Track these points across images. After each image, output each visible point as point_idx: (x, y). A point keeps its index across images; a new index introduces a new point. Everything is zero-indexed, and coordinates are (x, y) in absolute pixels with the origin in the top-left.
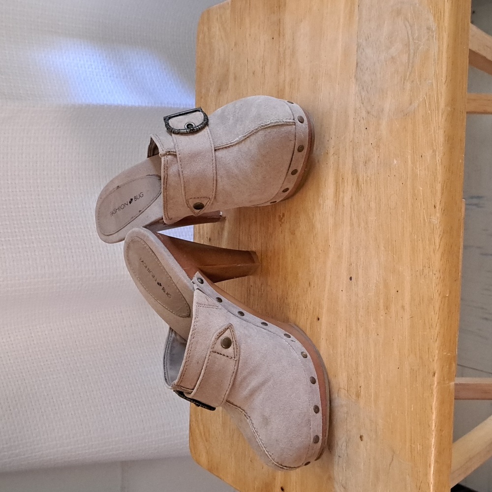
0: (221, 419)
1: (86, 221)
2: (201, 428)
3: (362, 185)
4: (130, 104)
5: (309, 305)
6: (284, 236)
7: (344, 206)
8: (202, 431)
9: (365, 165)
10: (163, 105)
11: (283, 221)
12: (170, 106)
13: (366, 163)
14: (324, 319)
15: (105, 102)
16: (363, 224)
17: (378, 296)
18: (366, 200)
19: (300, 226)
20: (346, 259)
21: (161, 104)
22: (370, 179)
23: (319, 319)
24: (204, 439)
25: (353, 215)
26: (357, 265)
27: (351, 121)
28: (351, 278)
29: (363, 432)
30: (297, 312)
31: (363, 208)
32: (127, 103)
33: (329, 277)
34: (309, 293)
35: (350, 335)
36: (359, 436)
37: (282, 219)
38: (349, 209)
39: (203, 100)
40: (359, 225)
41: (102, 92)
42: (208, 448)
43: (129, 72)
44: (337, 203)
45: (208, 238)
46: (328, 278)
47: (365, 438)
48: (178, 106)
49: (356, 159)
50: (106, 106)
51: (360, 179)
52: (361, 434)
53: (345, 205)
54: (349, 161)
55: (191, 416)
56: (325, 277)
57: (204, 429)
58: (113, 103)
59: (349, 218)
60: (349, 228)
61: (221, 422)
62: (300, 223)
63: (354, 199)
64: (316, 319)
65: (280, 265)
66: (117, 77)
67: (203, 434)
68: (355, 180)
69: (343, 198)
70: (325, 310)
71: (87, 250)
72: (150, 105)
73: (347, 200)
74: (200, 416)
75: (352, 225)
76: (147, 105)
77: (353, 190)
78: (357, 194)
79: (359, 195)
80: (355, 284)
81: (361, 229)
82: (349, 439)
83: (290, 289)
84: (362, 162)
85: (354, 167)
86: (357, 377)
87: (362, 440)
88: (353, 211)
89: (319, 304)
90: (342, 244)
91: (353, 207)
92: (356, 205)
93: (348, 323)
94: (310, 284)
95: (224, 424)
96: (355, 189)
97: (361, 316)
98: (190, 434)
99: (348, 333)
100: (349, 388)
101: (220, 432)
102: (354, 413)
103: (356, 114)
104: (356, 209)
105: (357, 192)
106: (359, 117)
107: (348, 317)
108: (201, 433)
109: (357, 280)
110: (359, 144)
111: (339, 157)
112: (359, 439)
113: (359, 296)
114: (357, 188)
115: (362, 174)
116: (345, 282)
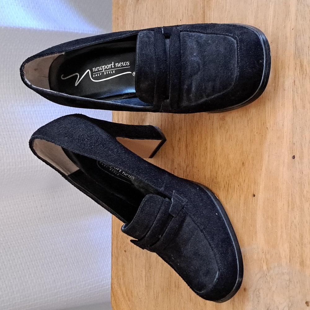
1: (6, 122)
2: (124, 289)
3: (307, 69)
4: (40, 28)
5: (242, 184)
6: (213, 122)
8: (124, 291)
10: (66, 30)
12: (71, 31)
14: (261, 196)
15: (20, 25)
19: (231, 113)
20: (288, 140)
21: (65, 29)
23: (254, 196)
24: (127, 299)
25: (296, 98)
26: (301, 145)
27: (293, 9)
28: (294, 157)
29: (308, 298)
30: (228, 190)
32: (37, 27)
33: (267, 157)
34: (243, 173)
35: (293, 209)
36: (305, 302)
38: (292, 92)
40: (304, 107)
41: (17, 18)
42: (131, 306)
43: (36, 4)
44: (275, 88)
48: (78, 31)
49: (299, 44)
50: (21, 29)
51: (305, 64)
52: (308, 300)
53: (286, 89)
55: (112, 279)
56: (262, 157)
57: (126, 290)
58: (26, 26)
59: (291, 100)
60: (291, 110)
61: (144, 284)
63: (297, 83)
64: (250, 196)
65: (208, 147)
66: (27, 7)
67: (125, 295)
68: (298, 65)
69: (284, 82)
70: (261, 187)
71: (8, 146)
72: (56, 29)
74: (122, 279)
75: (295, 107)
76: (53, 29)
77: (296, 74)
78: (301, 78)
79: (303, 78)
80: (299, 161)
81: (306, 110)
82: (292, 305)
83: (220, 169)
84: (307, 47)
85: (297, 53)
86: (302, 247)
87: (308, 306)
88: (295, 93)
89: (255, 182)
90: (283, 125)
91: (297, 90)
92: (300, 89)
93: (290, 199)
94: (244, 164)
95: (148, 287)
96: (299, 73)
97: (307, 192)
98: (112, 295)
99: (290, 208)
100: (291, 258)
101: (143, 294)
102: (298, 281)
103: (299, 3)
104: (299, 92)
105: (301, 76)
106: (303, 5)
107: (291, 194)
108: (123, 294)
109: (301, 158)
110: (304, 30)
111: (277, 45)
112: (305, 304)
113: (304, 173)
114: (301, 72)
115: (308, 58)
116: (286, 161)
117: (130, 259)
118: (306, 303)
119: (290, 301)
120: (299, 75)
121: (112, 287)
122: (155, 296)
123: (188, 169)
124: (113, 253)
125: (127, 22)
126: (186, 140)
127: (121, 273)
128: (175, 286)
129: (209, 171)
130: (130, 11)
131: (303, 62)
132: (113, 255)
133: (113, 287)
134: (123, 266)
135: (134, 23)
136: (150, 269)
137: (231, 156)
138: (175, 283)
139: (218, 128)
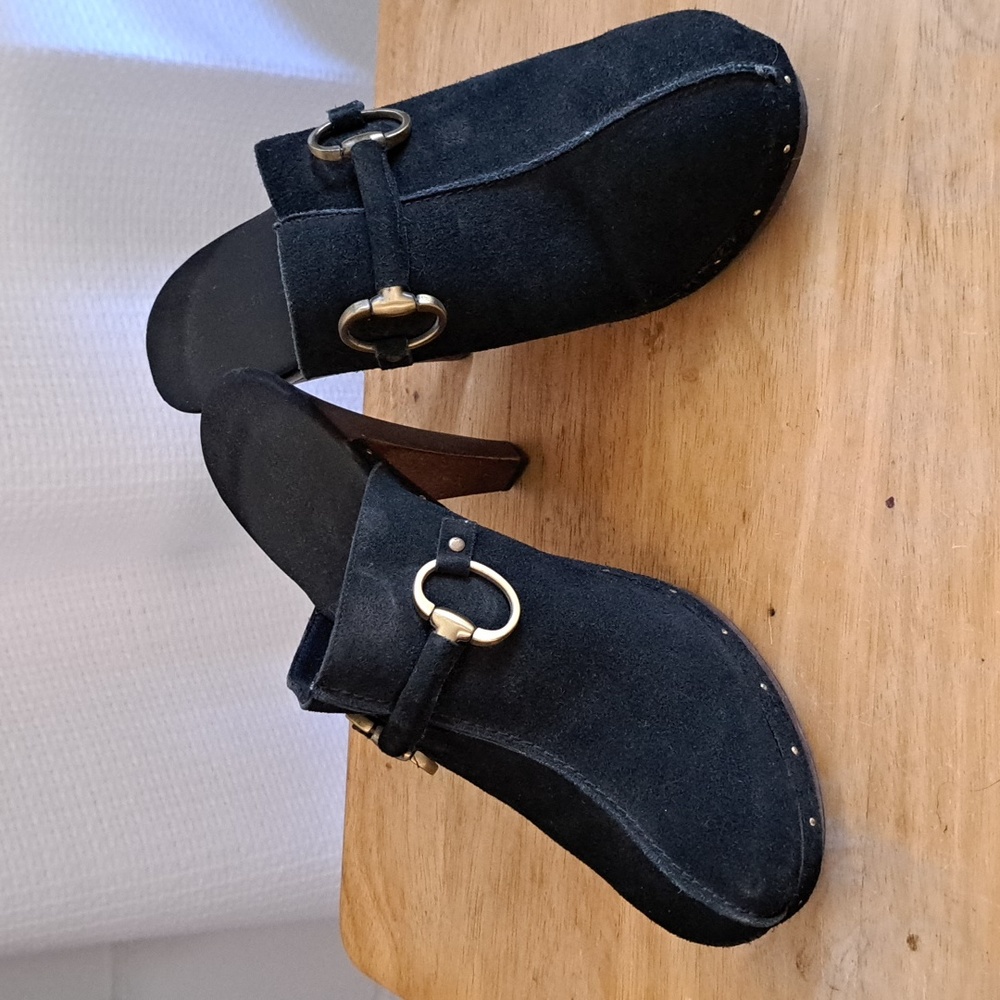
0: (441, 863)
2: (379, 881)
3: (940, 242)
5: (740, 575)
6: (662, 385)
7: (873, 300)
8: (380, 889)
9: (952, 184)
11: (657, 343)
13: (954, 175)
14: (792, 613)
16: (937, 351)
17: (987, 553)
18: (953, 281)
19: (715, 359)
20: (876, 449)
22: (970, 224)
23: (773, 613)
24: (388, 912)
25: (904, 324)
26: (914, 466)
27: (905, 58)
28: (890, 503)
29: (916, 927)
31: (941, 303)
33: (814, 499)
34: (743, 544)
35: (882, 657)
36: (906, 937)
37: (655, 338)
38: (892, 310)
39: (401, 27)
40: (926, 353)
42: (398, 936)
44: (846, 293)
45: (412, 392)
46: (810, 499)
47: (925, 942)
49: (919, 166)
51: (934, 224)
52: (914, 932)
53: (877, 297)
54: (895, 176)
55: (346, 850)
56: (799, 496)
57: (386, 887)
59: (890, 332)
60: (889, 361)
61: (440, 872)
62: (717, 349)
63: (909, 280)
64: (762, 613)
65: (646, 461)
67: (383, 900)
68: (915, 228)
69: (870, 277)
70: (795, 588)
73: (883, 280)
75: (899, 353)
77: (907, 255)
78: (921, 266)
79: (927, 268)
80: (906, 517)
81: (931, 363)
82: (868, 944)
83: (677, 530)
84: (942, 177)
85: (911, 188)
86: (904, 774)
87: (914, 949)
88: (903, 313)
89: (777, 572)
90: (863, 406)
91: (906, 302)
92: (916, 298)
93: (876, 627)
94: (747, 517)
95: (450, 878)
96: (915, 251)
97: (924, 607)
98: (344, 897)
99: (875, 653)
100: (872, 805)
101: (436, 899)
102: (889, 874)
103: (924, 41)
104: (914, 309)
105: (922, 261)
106: (934, 49)
107: (878, 610)
108: (376, 898)
109: (912, 506)
110: (933, 126)
111: (856, 165)
112: (906, 944)
113: (919, 551)
114: (921, 249)
115: (942, 208)
116: (869, 512)
117: (401, 790)
118: (908, 941)
119: (863, 932)
120: (915, 256)
121: (344, 876)
122: (473, 906)
123: (583, 525)
124: (352, 772)
125: (420, 65)
126: (583, 436)
127: (372, 834)
128: (532, 879)
129: (645, 531)
130: (431, 31)
131: (929, 220)
132: (352, 777)
133: (348, 874)
134: (381, 812)
135: (440, 71)
136: (460, 824)
137: (710, 491)
138: (533, 868)
139: (678, 403)
